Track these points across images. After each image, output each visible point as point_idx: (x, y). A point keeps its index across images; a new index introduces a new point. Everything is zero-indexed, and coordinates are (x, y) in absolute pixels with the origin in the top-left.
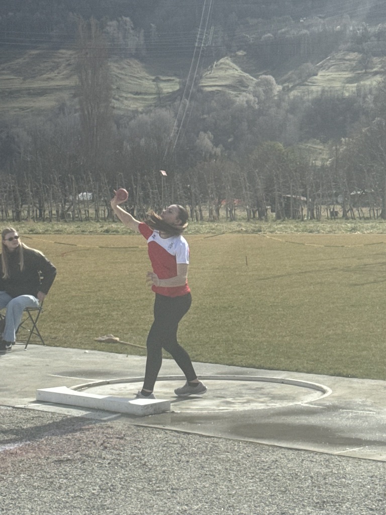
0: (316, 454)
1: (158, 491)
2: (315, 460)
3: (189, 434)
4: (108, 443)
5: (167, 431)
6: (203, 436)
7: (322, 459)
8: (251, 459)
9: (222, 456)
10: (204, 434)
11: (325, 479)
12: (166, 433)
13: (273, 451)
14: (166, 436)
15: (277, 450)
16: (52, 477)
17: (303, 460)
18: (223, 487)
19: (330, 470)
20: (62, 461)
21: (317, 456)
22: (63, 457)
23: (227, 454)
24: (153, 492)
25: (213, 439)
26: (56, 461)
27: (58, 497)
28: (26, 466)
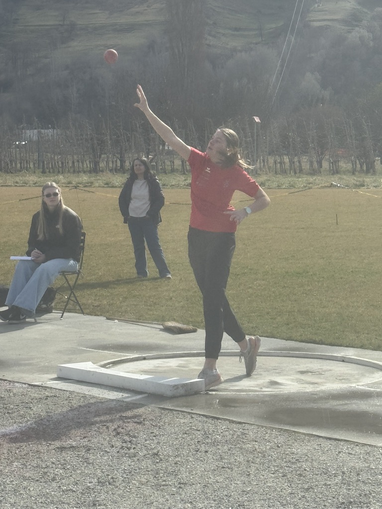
0: (357, 445)
1: (163, 485)
2: (353, 453)
3: (218, 419)
4: (123, 428)
5: (193, 416)
6: (233, 422)
7: (362, 452)
8: (279, 450)
9: (248, 445)
10: (234, 420)
11: (358, 475)
12: (192, 418)
13: (309, 441)
14: (191, 420)
15: (313, 440)
16: (47, 467)
17: (340, 452)
18: (238, 482)
19: (367, 465)
20: (65, 448)
21: (358, 447)
22: (67, 443)
23: (254, 443)
24: (158, 487)
25: (244, 425)
26: (58, 448)
27: (48, 491)
28: (23, 453)
